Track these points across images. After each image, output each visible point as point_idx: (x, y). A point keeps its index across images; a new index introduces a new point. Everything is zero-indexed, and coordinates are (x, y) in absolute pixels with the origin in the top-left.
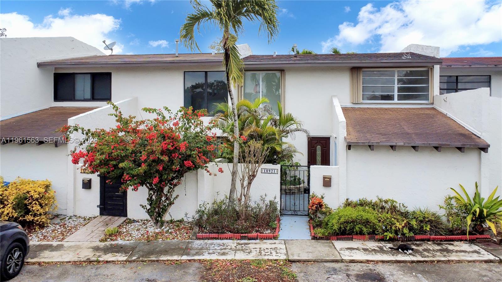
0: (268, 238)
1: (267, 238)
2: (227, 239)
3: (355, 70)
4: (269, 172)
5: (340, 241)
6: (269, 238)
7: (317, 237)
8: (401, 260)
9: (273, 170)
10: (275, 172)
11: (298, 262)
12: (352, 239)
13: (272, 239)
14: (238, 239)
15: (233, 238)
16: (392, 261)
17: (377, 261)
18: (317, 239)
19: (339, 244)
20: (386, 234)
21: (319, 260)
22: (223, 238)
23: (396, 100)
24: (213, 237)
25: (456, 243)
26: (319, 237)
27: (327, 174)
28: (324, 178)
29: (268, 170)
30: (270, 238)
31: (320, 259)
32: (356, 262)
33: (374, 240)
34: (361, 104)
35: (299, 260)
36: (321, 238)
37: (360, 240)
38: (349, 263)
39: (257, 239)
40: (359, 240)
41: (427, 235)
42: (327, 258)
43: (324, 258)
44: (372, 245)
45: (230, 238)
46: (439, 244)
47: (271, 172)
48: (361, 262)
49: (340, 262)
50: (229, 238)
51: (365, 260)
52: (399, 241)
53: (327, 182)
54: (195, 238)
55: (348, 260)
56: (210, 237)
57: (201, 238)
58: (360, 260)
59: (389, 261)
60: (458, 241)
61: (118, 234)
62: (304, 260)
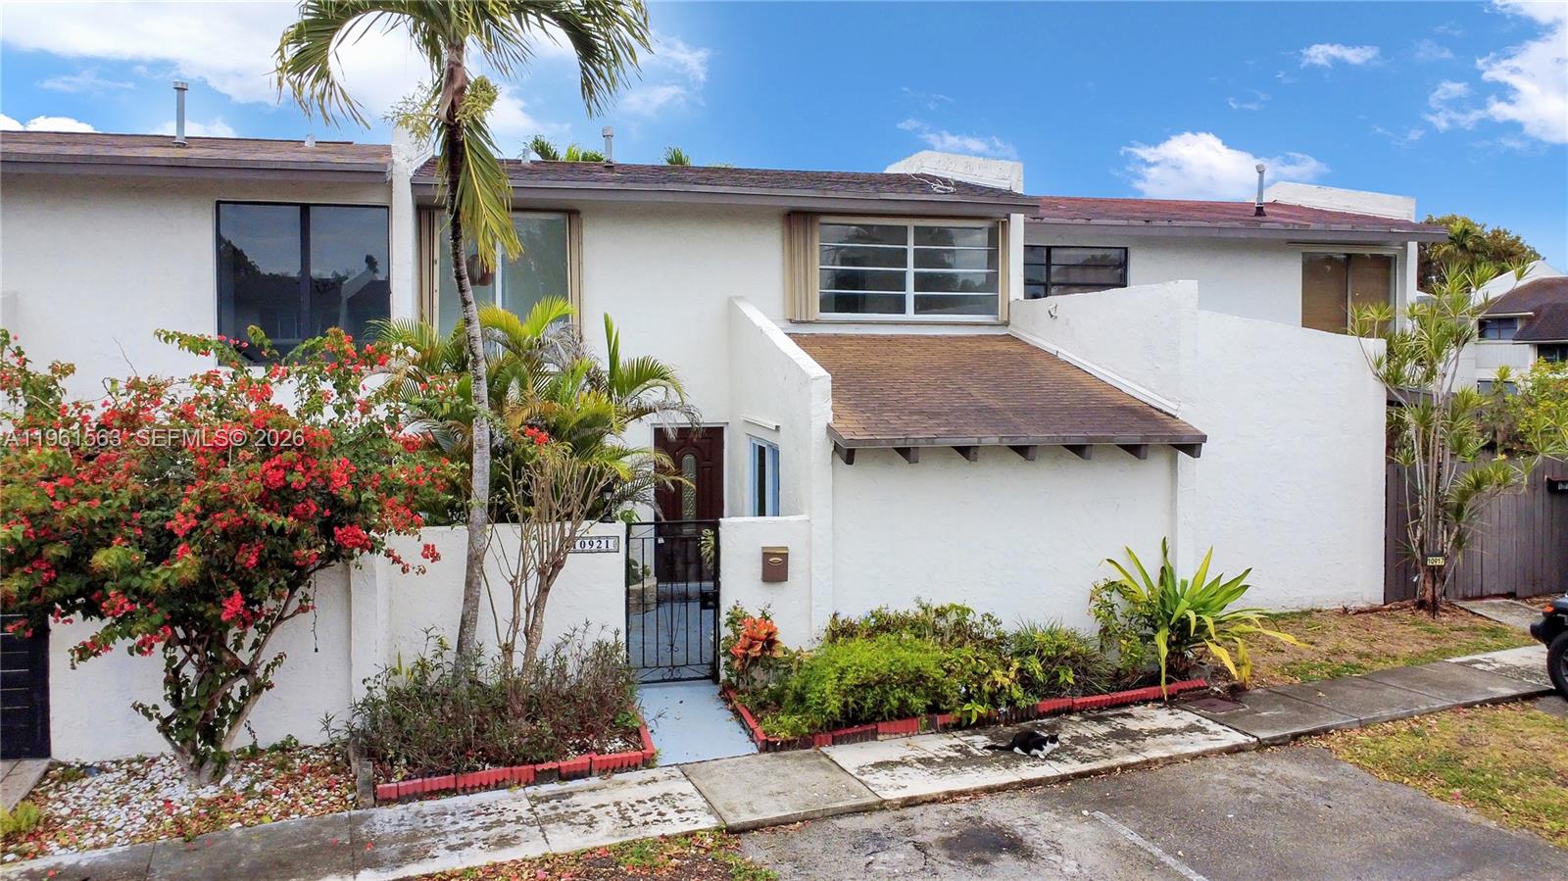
0: (626, 765)
1: (622, 766)
2: (487, 788)
3: (798, 220)
4: (588, 547)
5: (842, 746)
6: (629, 766)
7: (775, 743)
8: (1035, 779)
9: (604, 542)
10: (611, 547)
12: (873, 736)
13: (640, 766)
14: (528, 784)
15: (507, 783)
17: (975, 790)
18: (776, 750)
19: (851, 756)
20: (967, 707)
21: (817, 815)
22: (473, 787)
23: (910, 314)
24: (436, 789)
25: (1137, 710)
26: (782, 742)
27: (774, 542)
28: (767, 555)
29: (587, 542)
30: (632, 764)
31: (819, 811)
32: (920, 804)
33: (934, 731)
34: (818, 322)
35: (758, 822)
36: (787, 745)
37: (896, 734)
38: (902, 807)
39: (590, 775)
40: (893, 736)
41: (1063, 697)
42: (840, 805)
43: (830, 806)
44: (936, 745)
45: (497, 782)
46: (1100, 720)
47: (594, 547)
48: (934, 801)
49: (875, 810)
50: (493, 783)
51: (945, 792)
52: (998, 723)
53: (775, 568)
54: (371, 800)
55: (898, 799)
56: (428, 789)
57: (394, 796)
58: (930, 795)
59: (1005, 785)
60: (1138, 705)
61: (40, 829)
62: (772, 819)
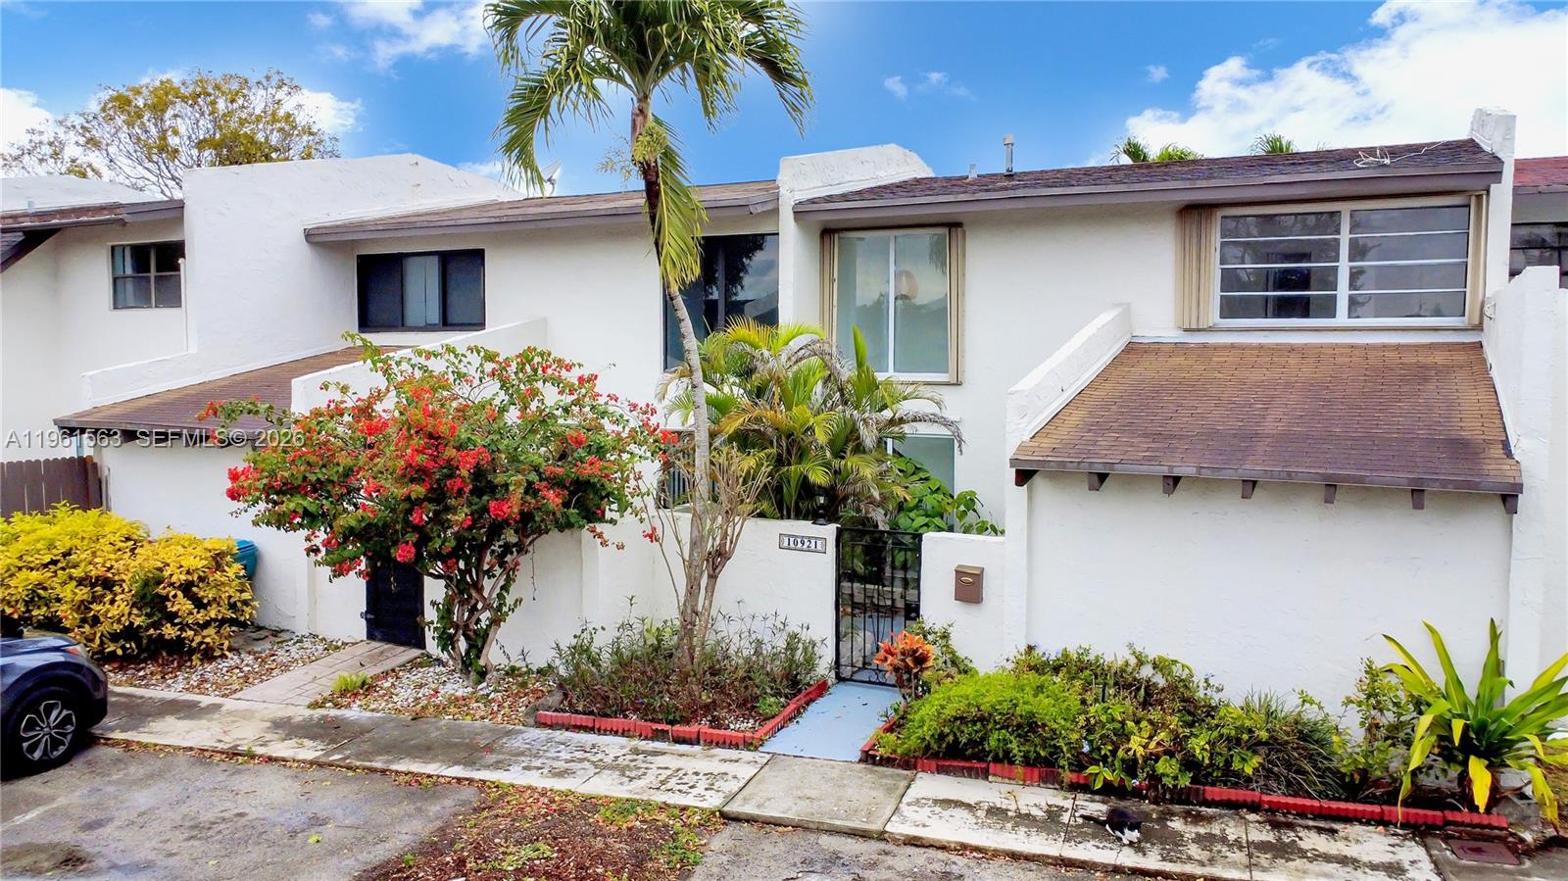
0: (728, 742)
1: (724, 742)
2: (616, 733)
3: (1193, 214)
4: (800, 545)
5: (946, 777)
6: (731, 744)
7: (874, 757)
8: (1076, 860)
9: (813, 542)
10: (819, 547)
11: (748, 821)
12: (984, 774)
13: (741, 747)
14: (646, 738)
15: (631, 733)
16: (1048, 857)
18: (874, 763)
19: (930, 785)
20: (1093, 769)
21: (811, 826)
22: (605, 730)
24: (578, 724)
25: (1356, 830)
26: (881, 757)
27: (970, 561)
28: (960, 573)
29: (799, 540)
30: (734, 743)
31: (813, 822)
32: (927, 847)
33: (1057, 787)
34: (1214, 330)
35: (755, 816)
36: (886, 762)
37: (1010, 779)
38: (905, 844)
39: (698, 743)
40: (1007, 781)
41: (1253, 790)
42: (838, 823)
43: (828, 821)
44: (1036, 798)
45: (624, 731)
46: (1276, 826)
47: (805, 546)
48: (943, 848)
49: (873, 839)
50: (620, 731)
51: (956, 843)
52: (1146, 797)
53: (969, 587)
54: (531, 721)
55: (900, 834)
56: (573, 723)
57: (549, 723)
58: (938, 840)
60: (1368, 823)
62: (765, 817)
